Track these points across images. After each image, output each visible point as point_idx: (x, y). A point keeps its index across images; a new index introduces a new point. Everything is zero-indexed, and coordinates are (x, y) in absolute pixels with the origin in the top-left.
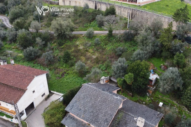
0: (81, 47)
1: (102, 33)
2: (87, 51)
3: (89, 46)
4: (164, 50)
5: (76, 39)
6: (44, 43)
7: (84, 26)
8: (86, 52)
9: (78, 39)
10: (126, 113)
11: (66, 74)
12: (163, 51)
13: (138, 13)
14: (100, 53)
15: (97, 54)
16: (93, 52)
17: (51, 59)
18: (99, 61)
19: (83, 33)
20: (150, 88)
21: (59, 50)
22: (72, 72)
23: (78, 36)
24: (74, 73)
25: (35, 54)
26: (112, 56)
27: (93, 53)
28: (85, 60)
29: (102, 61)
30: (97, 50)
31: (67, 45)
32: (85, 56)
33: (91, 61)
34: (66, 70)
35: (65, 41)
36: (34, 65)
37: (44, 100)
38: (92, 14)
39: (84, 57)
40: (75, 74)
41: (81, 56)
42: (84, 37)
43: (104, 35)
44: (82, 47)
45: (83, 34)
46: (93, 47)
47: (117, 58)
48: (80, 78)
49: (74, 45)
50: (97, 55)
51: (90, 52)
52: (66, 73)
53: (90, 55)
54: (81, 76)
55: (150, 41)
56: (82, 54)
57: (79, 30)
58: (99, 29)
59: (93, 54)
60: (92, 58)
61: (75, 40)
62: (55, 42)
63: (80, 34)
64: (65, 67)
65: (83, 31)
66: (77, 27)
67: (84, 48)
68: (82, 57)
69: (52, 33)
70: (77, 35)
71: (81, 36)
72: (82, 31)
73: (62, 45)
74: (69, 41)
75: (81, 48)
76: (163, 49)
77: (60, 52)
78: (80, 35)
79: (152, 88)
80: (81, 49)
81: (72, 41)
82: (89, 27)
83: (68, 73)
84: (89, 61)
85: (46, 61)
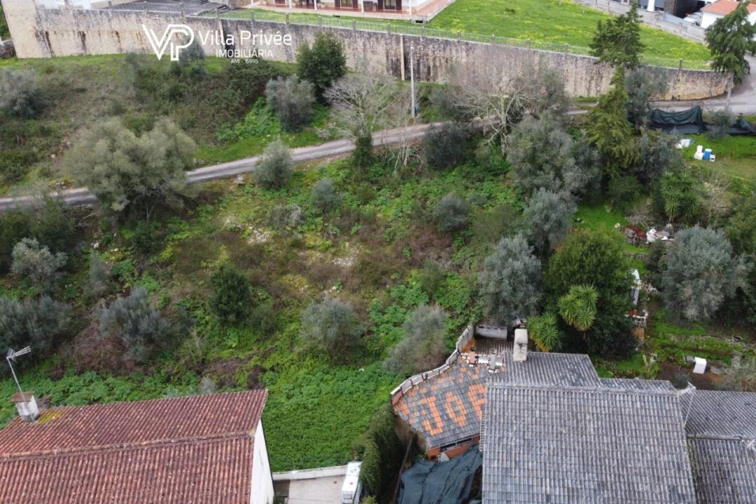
0: (261, 237)
1: (320, 153)
2: (298, 245)
3: (298, 223)
4: (614, 172)
6: (64, 263)
7: (216, 138)
8: (295, 251)
9: (224, 204)
10: (698, 435)
11: (269, 374)
12: (612, 175)
13: (430, 53)
14: (364, 241)
15: (351, 247)
16: (329, 242)
17: (156, 329)
18: (383, 273)
19: (231, 173)
20: (634, 319)
21: (152, 274)
22: (290, 357)
23: (216, 189)
24: (302, 356)
25: (47, 328)
26: (425, 238)
27: (332, 246)
28: (309, 288)
29: (396, 271)
30: (345, 230)
31: (182, 244)
32: (302, 269)
33: (343, 284)
34: (255, 358)
35: (159, 224)
36: (61, 385)
38: (231, 78)
39: (298, 278)
40: (308, 361)
41: (284, 273)
42: (247, 188)
43: (338, 161)
44: (261, 233)
45: (235, 176)
46: (319, 220)
47: (448, 242)
48: (342, 372)
49: (214, 234)
50: (352, 250)
51: (313, 248)
52: (264, 371)
53: (322, 260)
54: (339, 359)
55: (564, 150)
56: (282, 264)
58: (295, 140)
59: (333, 250)
60: (338, 270)
61: (209, 208)
62: (109, 241)
63: (220, 178)
64: (239, 342)
65: (223, 162)
67: (275, 237)
68: (289, 276)
69: (68, 200)
70: (207, 184)
71: (231, 188)
72: (215, 163)
73: (159, 249)
74: (184, 222)
75: (264, 240)
76: (608, 170)
77: (163, 283)
78: (222, 182)
79: (639, 320)
80: (268, 244)
81: (192, 217)
82: (241, 138)
83: (272, 369)
84: (334, 288)
85: (134, 343)
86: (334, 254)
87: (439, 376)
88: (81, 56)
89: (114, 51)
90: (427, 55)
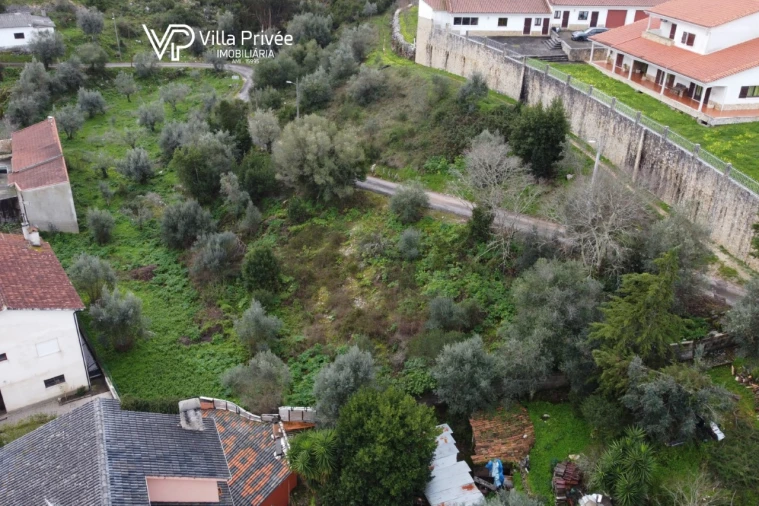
0: (349, 250)
2: (354, 271)
3: (373, 255)
5: (361, 211)
7: (424, 164)
8: (348, 274)
13: (665, 161)
15: (377, 295)
16: (370, 282)
27: (368, 287)
28: (322, 306)
30: (389, 280)
32: (336, 289)
33: (337, 318)
34: (228, 321)
37: (55, 399)
39: (328, 294)
41: (325, 284)
44: (353, 248)
46: (383, 262)
50: (374, 299)
51: (360, 279)
53: (351, 293)
56: (330, 277)
57: (399, 178)
59: (365, 290)
61: (357, 213)
63: (388, 195)
66: (398, 163)
67: (353, 256)
68: (325, 289)
70: (375, 195)
71: (384, 206)
74: (335, 214)
75: (347, 254)
78: (385, 198)
80: (344, 258)
81: (343, 214)
82: (439, 172)
83: (226, 335)
84: (331, 317)
86: (362, 294)
87: (247, 421)
88: (442, 71)
89: (458, 73)
90: (661, 162)
